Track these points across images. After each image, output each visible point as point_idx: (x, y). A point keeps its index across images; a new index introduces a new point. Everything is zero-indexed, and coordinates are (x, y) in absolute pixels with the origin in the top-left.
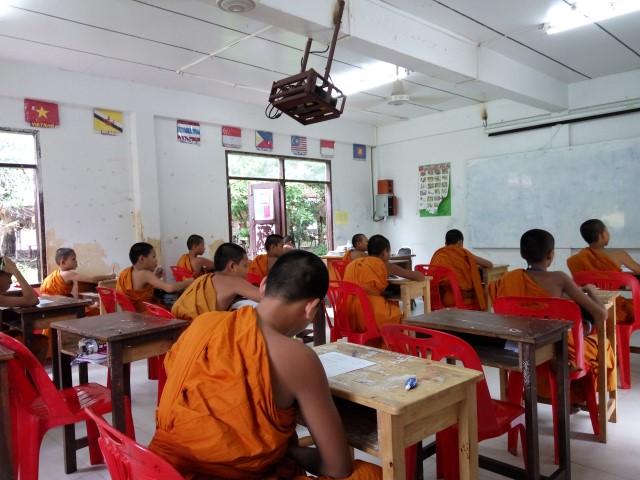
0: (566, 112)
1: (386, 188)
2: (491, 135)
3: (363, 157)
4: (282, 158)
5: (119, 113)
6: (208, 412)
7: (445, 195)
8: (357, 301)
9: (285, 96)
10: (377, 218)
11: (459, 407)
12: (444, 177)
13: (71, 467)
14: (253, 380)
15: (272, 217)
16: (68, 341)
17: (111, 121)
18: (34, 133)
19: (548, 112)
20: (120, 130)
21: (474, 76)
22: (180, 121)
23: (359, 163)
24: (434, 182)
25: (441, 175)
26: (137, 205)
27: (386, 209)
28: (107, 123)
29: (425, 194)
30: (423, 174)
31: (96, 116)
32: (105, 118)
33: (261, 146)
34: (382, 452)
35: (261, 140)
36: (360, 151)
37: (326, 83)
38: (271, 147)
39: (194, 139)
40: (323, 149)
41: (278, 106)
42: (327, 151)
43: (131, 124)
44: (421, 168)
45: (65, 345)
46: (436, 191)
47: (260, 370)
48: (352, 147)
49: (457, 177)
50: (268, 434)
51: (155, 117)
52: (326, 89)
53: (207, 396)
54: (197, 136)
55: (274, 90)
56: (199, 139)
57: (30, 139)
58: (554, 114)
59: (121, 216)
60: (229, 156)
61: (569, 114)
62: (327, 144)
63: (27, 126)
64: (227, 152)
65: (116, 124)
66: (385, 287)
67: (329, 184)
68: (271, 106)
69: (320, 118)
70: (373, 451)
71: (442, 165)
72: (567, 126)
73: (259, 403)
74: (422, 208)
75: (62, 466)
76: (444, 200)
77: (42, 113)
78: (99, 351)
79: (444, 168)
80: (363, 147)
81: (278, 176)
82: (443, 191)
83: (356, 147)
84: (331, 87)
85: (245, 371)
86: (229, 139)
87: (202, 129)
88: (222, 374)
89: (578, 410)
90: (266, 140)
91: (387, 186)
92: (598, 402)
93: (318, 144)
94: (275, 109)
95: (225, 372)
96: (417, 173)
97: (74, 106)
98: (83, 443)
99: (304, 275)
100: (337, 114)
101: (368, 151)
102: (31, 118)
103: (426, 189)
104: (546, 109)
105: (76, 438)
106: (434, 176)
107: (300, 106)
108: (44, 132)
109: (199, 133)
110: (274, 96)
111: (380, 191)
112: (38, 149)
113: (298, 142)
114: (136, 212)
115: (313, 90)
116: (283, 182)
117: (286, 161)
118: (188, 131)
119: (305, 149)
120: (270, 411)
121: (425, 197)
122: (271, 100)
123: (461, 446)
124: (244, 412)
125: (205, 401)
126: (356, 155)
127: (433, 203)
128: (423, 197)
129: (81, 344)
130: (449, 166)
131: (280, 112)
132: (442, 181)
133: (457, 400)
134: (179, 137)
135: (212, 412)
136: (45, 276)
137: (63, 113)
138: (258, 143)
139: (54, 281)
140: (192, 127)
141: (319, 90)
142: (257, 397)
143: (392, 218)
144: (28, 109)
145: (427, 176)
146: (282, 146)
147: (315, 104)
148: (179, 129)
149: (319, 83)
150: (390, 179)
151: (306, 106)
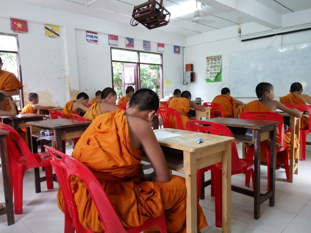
0: (281, 29)
1: (190, 68)
2: (242, 41)
3: (179, 52)
4: (138, 52)
5: (58, 26)
6: (98, 146)
7: (219, 71)
8: (175, 118)
9: (140, 14)
10: (185, 83)
11: (223, 154)
12: (218, 63)
13: (38, 190)
14: (120, 133)
15: (133, 81)
16: (35, 131)
17: (54, 30)
18: (16, 36)
19: (271, 29)
20: (58, 35)
21: (235, 8)
22: (88, 32)
23: (177, 55)
24: (214, 65)
25: (217, 61)
26: (67, 73)
27: (190, 79)
28: (52, 31)
29: (208, 71)
30: (208, 61)
31: (46, 28)
32: (51, 29)
33: (128, 45)
34: (186, 171)
35: (128, 42)
36: (177, 49)
37: (161, 7)
38: (133, 46)
39: (95, 41)
40: (159, 48)
41: (136, 19)
42: (160, 49)
43: (63, 32)
44: (207, 58)
45: (34, 133)
46: (214, 69)
47: (124, 129)
48: (173, 47)
49: (225, 62)
50: (128, 158)
51: (76, 29)
52: (161, 10)
53: (99, 140)
54: (96, 39)
55: (134, 11)
56: (97, 41)
57: (14, 38)
58: (274, 30)
59: (59, 78)
60: (112, 50)
61: (282, 30)
62: (161, 45)
63: (12, 32)
64: (111, 48)
65: (56, 32)
66: (188, 111)
67: (162, 65)
68: (133, 19)
69: (157, 25)
70: (181, 171)
71: (218, 57)
72: (280, 36)
73: (123, 142)
74: (207, 78)
75: (34, 190)
76: (218, 74)
77: (19, 25)
78: (50, 135)
79: (219, 58)
80: (179, 47)
81: (136, 61)
82: (218, 69)
83: (175, 47)
84: (163, 9)
85: (117, 129)
86: (112, 41)
87: (99, 35)
88: (106, 130)
89: (279, 168)
90: (131, 42)
91: (190, 67)
92: (289, 164)
93: (156, 45)
94: (135, 21)
95: (108, 129)
96: (205, 60)
97: (35, 22)
98: (44, 179)
99: (148, 99)
100: (166, 23)
101: (181, 49)
102: (14, 28)
103: (209, 68)
104: (270, 27)
105: (40, 177)
106: (214, 62)
107: (148, 19)
108: (21, 35)
109: (97, 38)
110: (135, 13)
111: (187, 70)
112: (18, 44)
113: (146, 44)
114: (67, 77)
115: (154, 10)
116: (139, 64)
117: (141, 54)
118: (91, 37)
119: (150, 47)
120: (128, 147)
121: (209, 73)
122: (133, 16)
123: (223, 172)
124: (116, 146)
125: (98, 142)
126: (175, 52)
127: (212, 75)
128: (208, 72)
129: (41, 132)
130: (221, 57)
131: (137, 22)
132: (218, 64)
133: (222, 150)
134: (87, 40)
135: (100, 147)
136: (23, 107)
137: (30, 25)
138: (126, 44)
139: (28, 108)
140: (94, 35)
141: (157, 10)
142: (122, 139)
143: (192, 83)
144: (12, 24)
145: (210, 62)
146: (138, 46)
147: (155, 17)
148: (87, 36)
149: (157, 7)
150: (192, 63)
151: (151, 19)
